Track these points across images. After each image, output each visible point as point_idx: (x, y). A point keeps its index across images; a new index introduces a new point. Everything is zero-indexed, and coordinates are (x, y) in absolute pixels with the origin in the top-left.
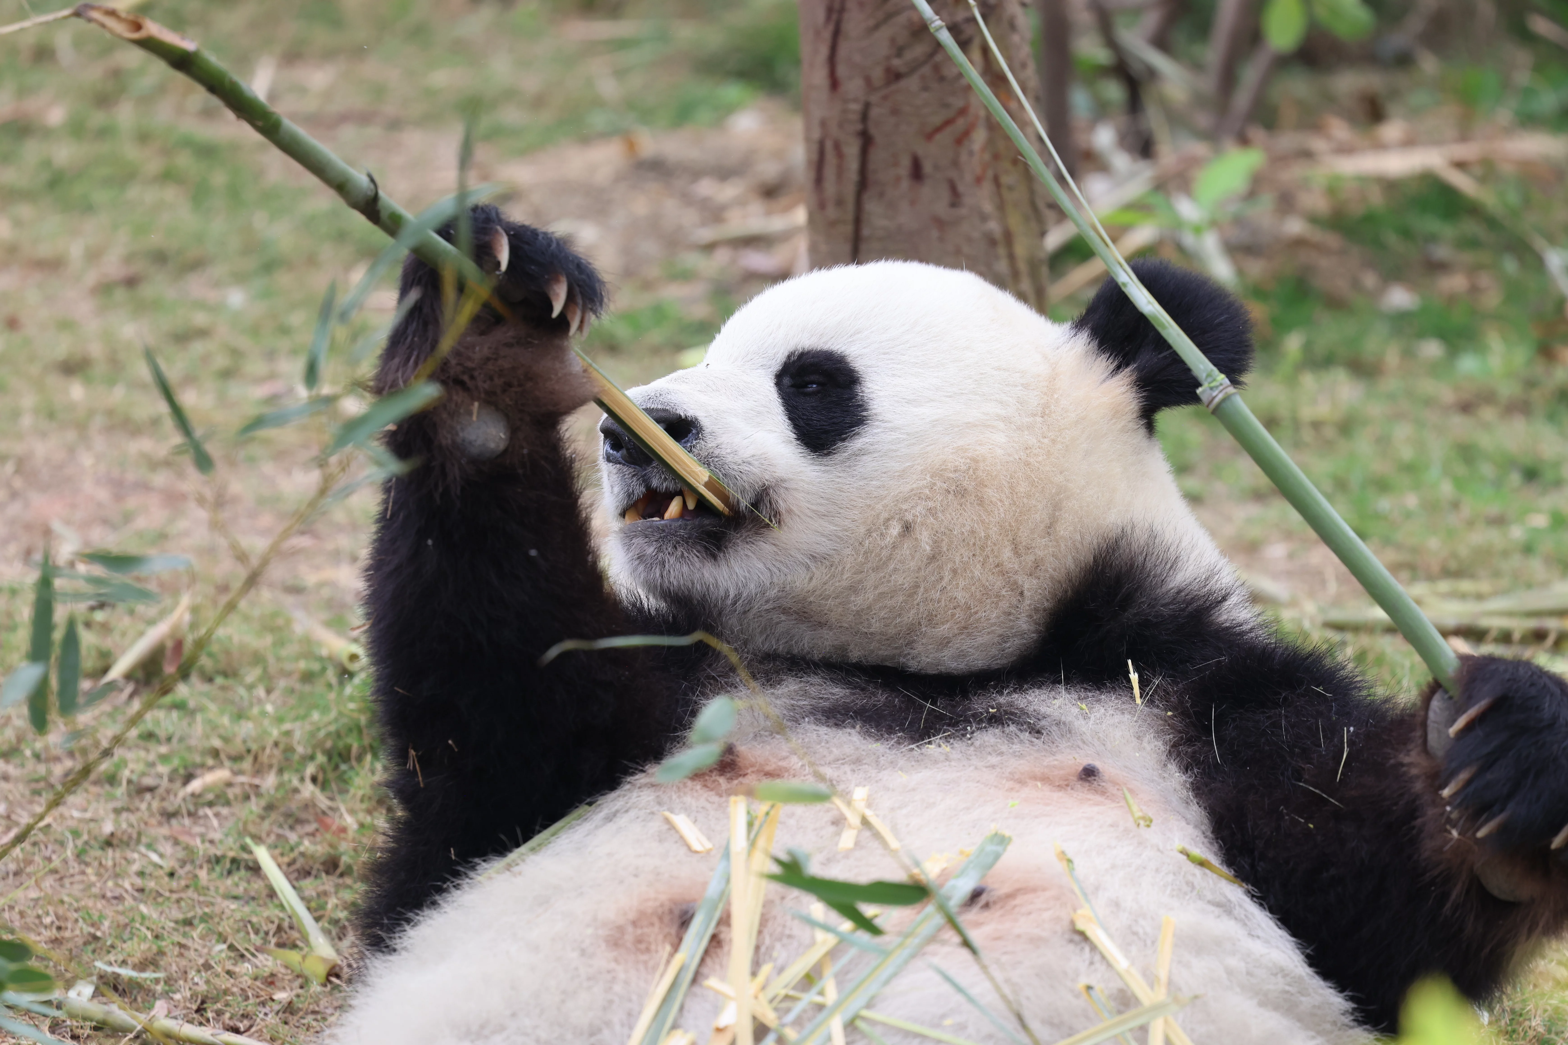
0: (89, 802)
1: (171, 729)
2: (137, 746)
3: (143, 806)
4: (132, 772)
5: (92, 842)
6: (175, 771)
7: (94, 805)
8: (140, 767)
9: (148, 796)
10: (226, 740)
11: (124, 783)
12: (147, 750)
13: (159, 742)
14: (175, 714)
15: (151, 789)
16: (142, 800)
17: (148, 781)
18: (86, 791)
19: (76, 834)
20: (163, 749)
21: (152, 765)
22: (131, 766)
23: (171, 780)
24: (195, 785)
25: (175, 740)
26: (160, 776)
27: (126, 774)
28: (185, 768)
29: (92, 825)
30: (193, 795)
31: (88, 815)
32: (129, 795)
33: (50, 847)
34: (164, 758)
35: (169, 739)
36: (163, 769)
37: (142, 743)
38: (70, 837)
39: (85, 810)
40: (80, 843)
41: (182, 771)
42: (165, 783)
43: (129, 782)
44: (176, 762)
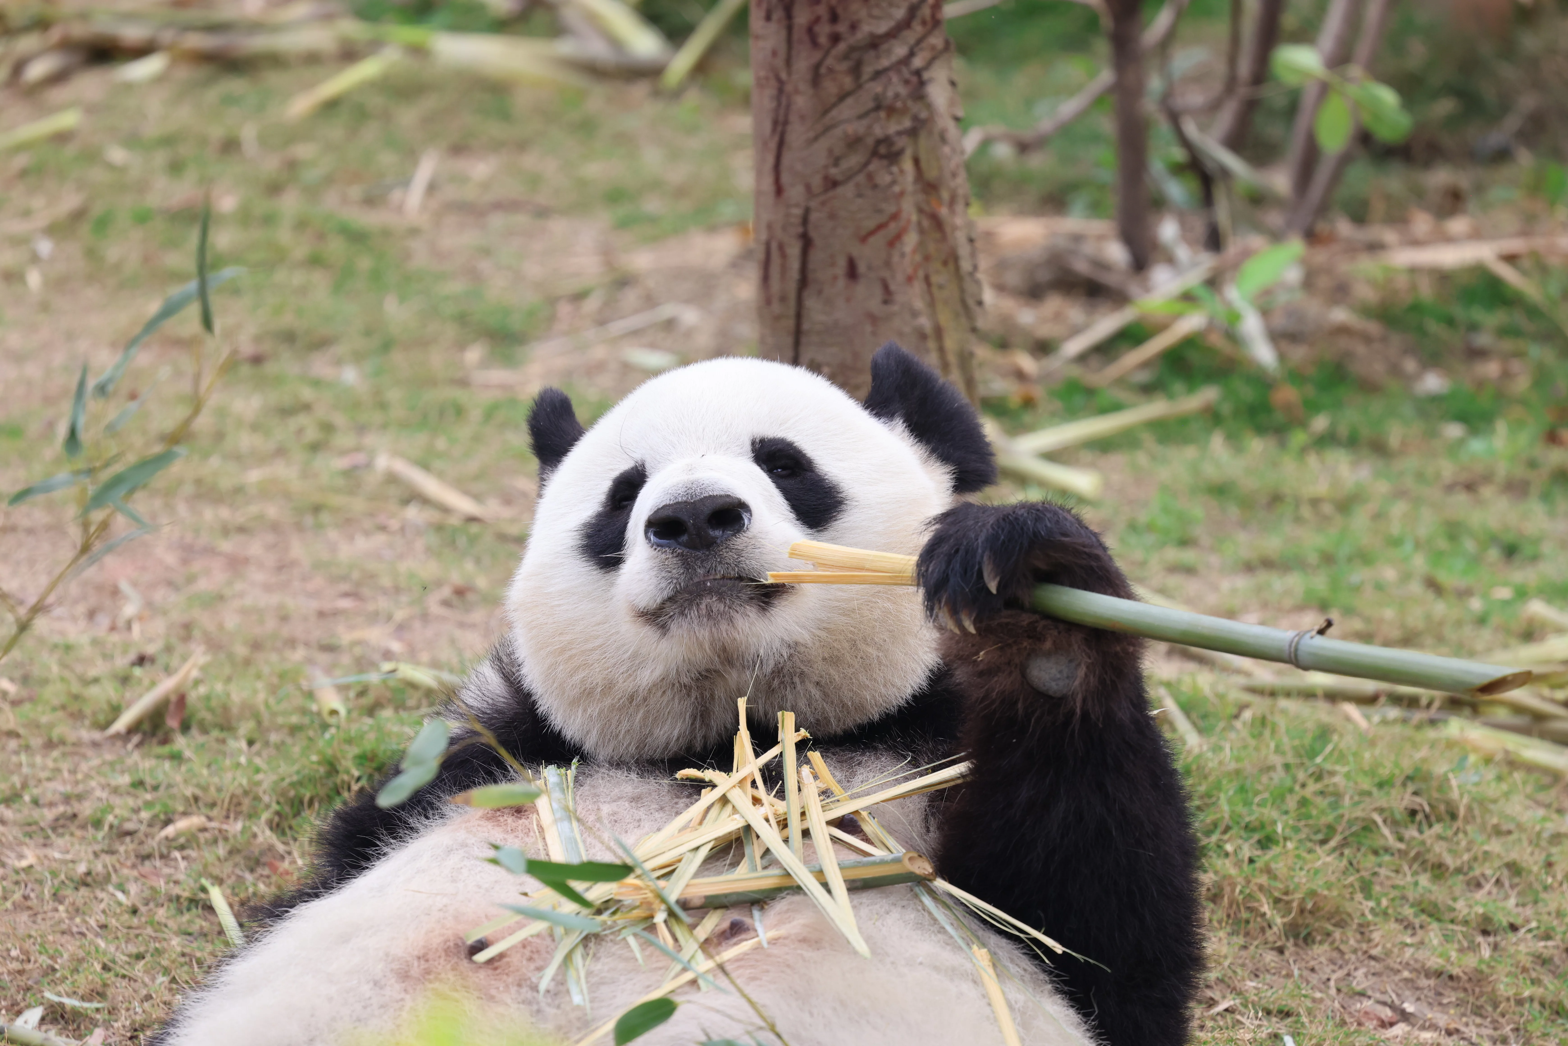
0: (72, 844)
1: (161, 777)
2: (128, 793)
3: (122, 849)
4: (116, 817)
5: (67, 882)
6: (156, 816)
7: (77, 847)
8: (126, 814)
9: (128, 839)
10: (205, 789)
11: (106, 828)
12: (136, 797)
13: (146, 790)
14: (167, 765)
15: (129, 833)
16: (122, 843)
17: (129, 826)
18: (72, 834)
19: (54, 874)
20: (148, 797)
21: (137, 811)
22: (117, 811)
23: (150, 825)
24: (170, 830)
25: (162, 789)
26: (141, 822)
27: (110, 818)
28: (166, 813)
29: (71, 865)
30: (167, 838)
31: (69, 857)
32: (111, 839)
33: (30, 886)
34: (148, 804)
35: (155, 788)
36: (145, 815)
37: (132, 790)
38: (49, 876)
39: (68, 852)
40: (56, 882)
41: (162, 817)
42: (143, 828)
43: (111, 827)
44: (158, 808)
